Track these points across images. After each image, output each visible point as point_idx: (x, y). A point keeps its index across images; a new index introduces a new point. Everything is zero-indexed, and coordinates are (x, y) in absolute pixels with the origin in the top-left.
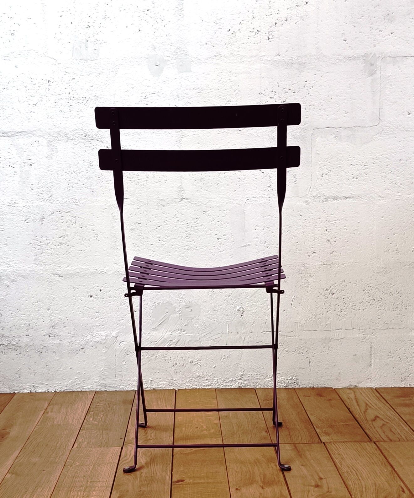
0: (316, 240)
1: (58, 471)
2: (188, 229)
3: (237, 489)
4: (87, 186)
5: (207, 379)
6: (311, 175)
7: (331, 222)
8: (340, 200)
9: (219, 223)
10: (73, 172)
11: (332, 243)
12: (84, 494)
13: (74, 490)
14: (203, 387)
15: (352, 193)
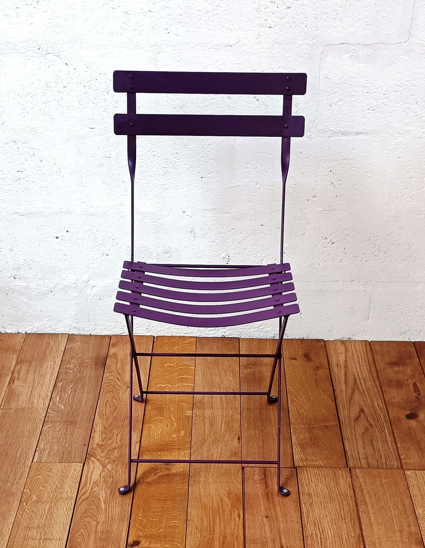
0: (317, 182)
1: (13, 513)
2: (166, 165)
4: (45, 112)
6: (316, 104)
7: (337, 162)
8: (350, 136)
9: (203, 159)
11: (336, 187)
14: (183, 335)
15: (365, 128)
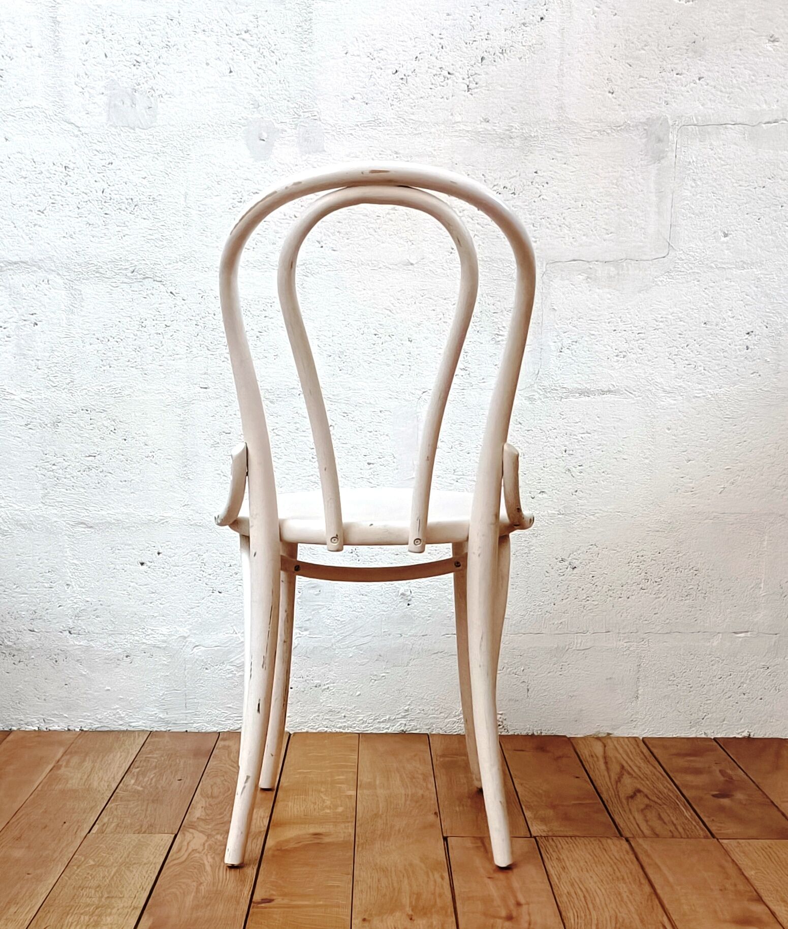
0: (545, 469)
1: (53, 875)
3: (364, 920)
4: (136, 363)
5: (345, 716)
6: (539, 349)
7: (575, 437)
8: (592, 397)
9: (371, 434)
10: (111, 339)
11: (575, 476)
12: (90, 919)
13: (74, 911)
14: (338, 730)
15: (614, 383)
